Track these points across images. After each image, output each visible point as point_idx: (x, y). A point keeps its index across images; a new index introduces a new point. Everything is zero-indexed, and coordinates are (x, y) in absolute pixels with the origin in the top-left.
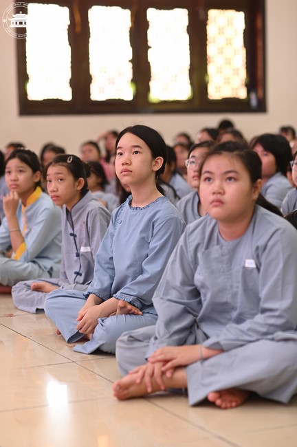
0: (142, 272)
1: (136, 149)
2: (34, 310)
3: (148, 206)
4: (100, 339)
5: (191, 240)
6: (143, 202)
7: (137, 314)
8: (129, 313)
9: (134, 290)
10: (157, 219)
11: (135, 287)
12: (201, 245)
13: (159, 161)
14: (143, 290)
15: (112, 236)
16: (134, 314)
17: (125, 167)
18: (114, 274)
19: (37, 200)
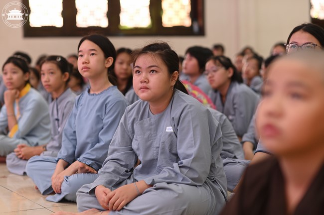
0: (98, 141)
1: (93, 52)
2: (22, 173)
3: (102, 93)
4: (65, 191)
5: (129, 116)
6: (98, 90)
7: (93, 173)
8: (87, 172)
9: (93, 155)
10: (109, 102)
11: (94, 153)
12: (136, 119)
13: (110, 60)
14: (99, 154)
15: (75, 115)
16: (90, 172)
17: (85, 65)
18: (76, 144)
19: (28, 93)
